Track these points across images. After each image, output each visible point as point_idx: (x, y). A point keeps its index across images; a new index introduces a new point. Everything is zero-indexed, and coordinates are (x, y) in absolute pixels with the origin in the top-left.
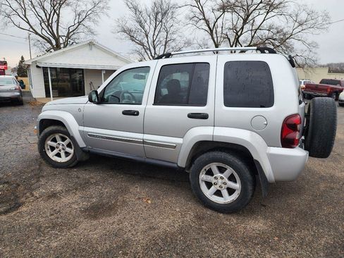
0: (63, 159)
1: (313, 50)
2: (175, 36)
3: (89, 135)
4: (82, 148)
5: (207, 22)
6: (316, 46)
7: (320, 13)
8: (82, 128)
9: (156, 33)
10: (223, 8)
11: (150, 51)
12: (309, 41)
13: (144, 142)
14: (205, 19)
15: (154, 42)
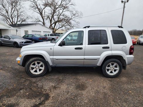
0: (39, 73)
1: (78, 24)
2: (22, 14)
3: (56, 59)
4: (51, 66)
5: (39, 9)
6: (79, 23)
7: (79, 12)
8: (52, 57)
9: (13, 11)
10: (46, 5)
11: (10, 19)
12: (77, 21)
13: (84, 59)
14: (38, 8)
15: (11, 15)
